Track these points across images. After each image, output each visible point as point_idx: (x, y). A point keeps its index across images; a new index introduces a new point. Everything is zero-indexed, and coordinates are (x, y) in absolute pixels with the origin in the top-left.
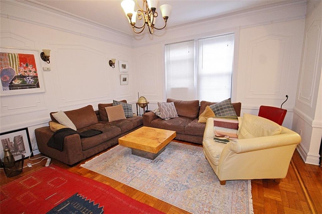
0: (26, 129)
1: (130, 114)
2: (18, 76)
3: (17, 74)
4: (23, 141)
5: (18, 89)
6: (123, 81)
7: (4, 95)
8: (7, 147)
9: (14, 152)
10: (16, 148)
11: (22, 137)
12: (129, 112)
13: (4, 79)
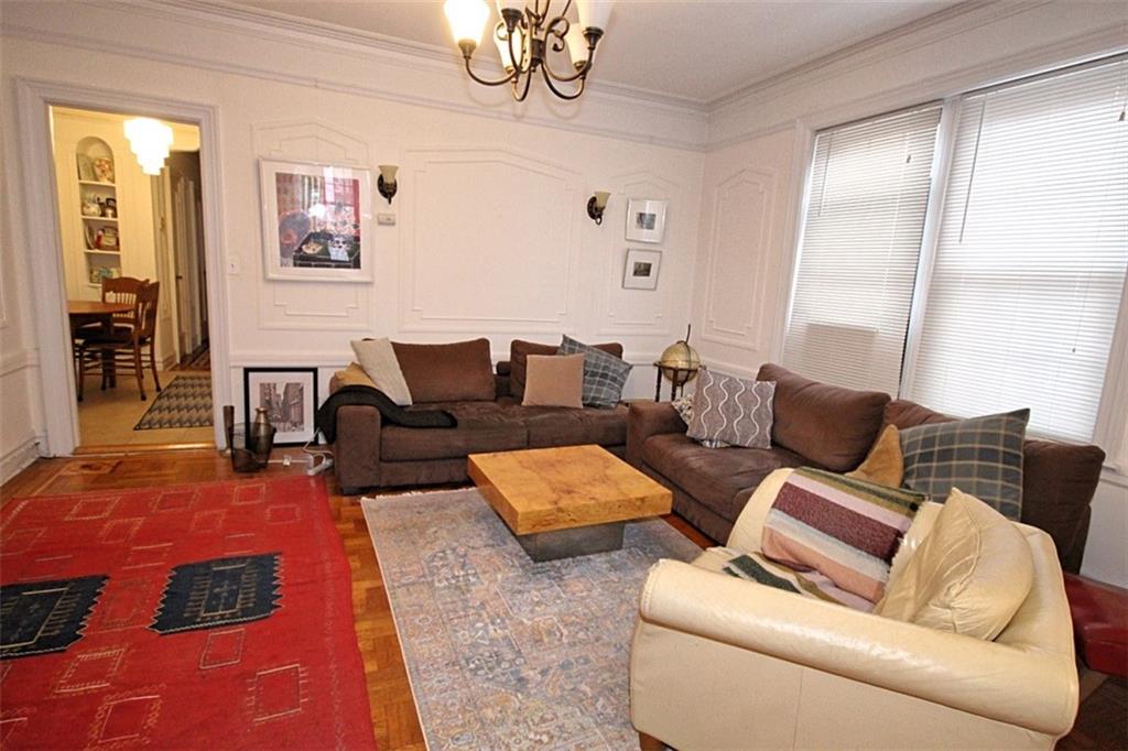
0: (315, 370)
1: (602, 396)
2: (316, 233)
3: (314, 228)
4: (302, 399)
5: (310, 266)
6: (636, 273)
7: (282, 277)
8: (269, 402)
9: (277, 420)
10: (285, 412)
11: (302, 389)
12: (605, 389)
13: (285, 239)
